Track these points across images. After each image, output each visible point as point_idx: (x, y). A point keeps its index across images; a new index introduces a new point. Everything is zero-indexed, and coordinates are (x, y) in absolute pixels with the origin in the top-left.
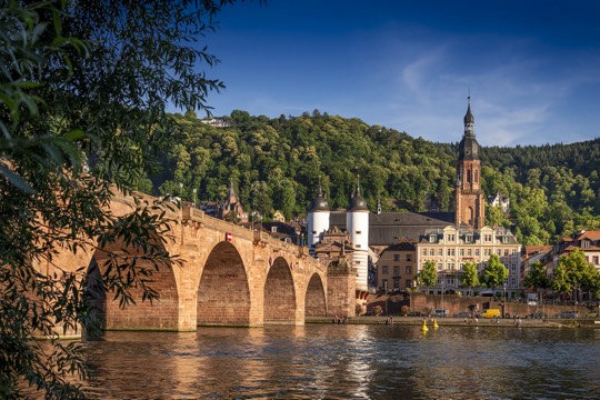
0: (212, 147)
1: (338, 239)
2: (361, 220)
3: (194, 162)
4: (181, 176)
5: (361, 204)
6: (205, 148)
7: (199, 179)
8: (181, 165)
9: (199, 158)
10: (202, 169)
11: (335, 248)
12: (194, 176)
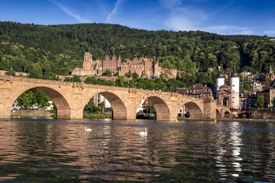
0: (269, 51)
1: (226, 89)
2: (236, 81)
3: (260, 57)
4: (254, 64)
5: (236, 74)
6: (265, 51)
7: (262, 64)
8: (254, 59)
9: (262, 55)
10: (263, 60)
11: (225, 92)
12: (259, 63)
